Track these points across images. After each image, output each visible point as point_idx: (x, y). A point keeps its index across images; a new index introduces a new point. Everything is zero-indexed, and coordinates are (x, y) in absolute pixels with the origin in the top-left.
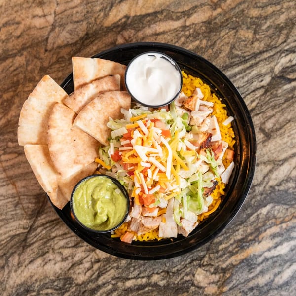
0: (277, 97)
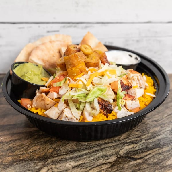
0: (124, 169)
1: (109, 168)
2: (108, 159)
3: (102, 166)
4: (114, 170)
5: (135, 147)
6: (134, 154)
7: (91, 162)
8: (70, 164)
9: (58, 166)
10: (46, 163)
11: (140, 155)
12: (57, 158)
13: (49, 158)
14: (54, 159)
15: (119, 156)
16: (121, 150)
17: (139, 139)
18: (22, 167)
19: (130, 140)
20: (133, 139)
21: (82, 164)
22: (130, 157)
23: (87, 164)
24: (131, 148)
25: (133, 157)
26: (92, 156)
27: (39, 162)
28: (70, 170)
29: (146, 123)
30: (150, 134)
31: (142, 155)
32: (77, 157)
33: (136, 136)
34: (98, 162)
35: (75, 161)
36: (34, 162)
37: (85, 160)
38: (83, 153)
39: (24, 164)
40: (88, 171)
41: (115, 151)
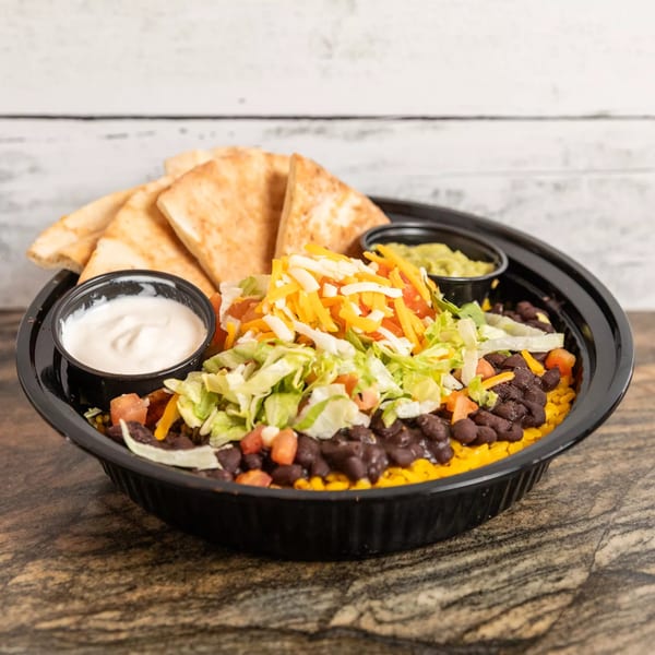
1: (570, 606)
2: (559, 579)
3: (544, 601)
4: (587, 614)
5: (646, 539)
6: (648, 562)
7: (503, 588)
8: (431, 597)
9: (390, 603)
10: (350, 593)
12: (381, 578)
13: (356, 578)
14: (373, 580)
15: (594, 569)
16: (600, 548)
18: (269, 608)
19: (625, 516)
20: (636, 515)
21: (471, 595)
22: (635, 573)
23: (490, 596)
24: (633, 543)
25: (645, 571)
26: (502, 569)
27: (323, 591)
28: (436, 615)
32: (449, 574)
33: (646, 504)
34: (526, 587)
35: (447, 586)
36: (306, 589)
37: (482, 582)
38: (470, 558)
39: (270, 595)
40: (497, 618)
41: (581, 553)
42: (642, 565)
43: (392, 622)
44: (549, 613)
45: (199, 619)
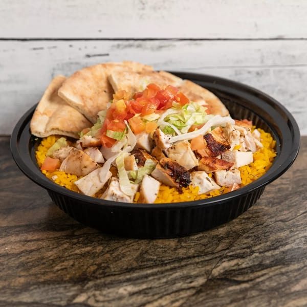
1: (193, 295)
2: (191, 282)
3: (181, 293)
4: (201, 299)
5: (240, 263)
6: (238, 274)
7: (162, 286)
8: (125, 290)
9: (104, 292)
10: (85, 288)
11: (247, 276)
12: (103, 280)
13: (90, 280)
14: (98, 281)
15: (210, 277)
16: (215, 267)
17: (248, 250)
18: (44, 294)
19: (233, 252)
20: (238, 251)
21: (145, 289)
22: (231, 280)
23: (155, 290)
24: (233, 265)
25: (236, 279)
26: (164, 277)
27: (73, 286)
28: (126, 299)
29: (265, 224)
30: (268, 243)
31: (252, 276)
32: (137, 279)
33: (245, 246)
34: (174, 286)
35: (135, 284)
36: (64, 285)
37: (152, 283)
38: (149, 272)
39: (46, 288)
40: (156, 300)
41: (205, 270)
42: (235, 276)
43: (104, 302)
44: (182, 298)
45: (9, 298)
